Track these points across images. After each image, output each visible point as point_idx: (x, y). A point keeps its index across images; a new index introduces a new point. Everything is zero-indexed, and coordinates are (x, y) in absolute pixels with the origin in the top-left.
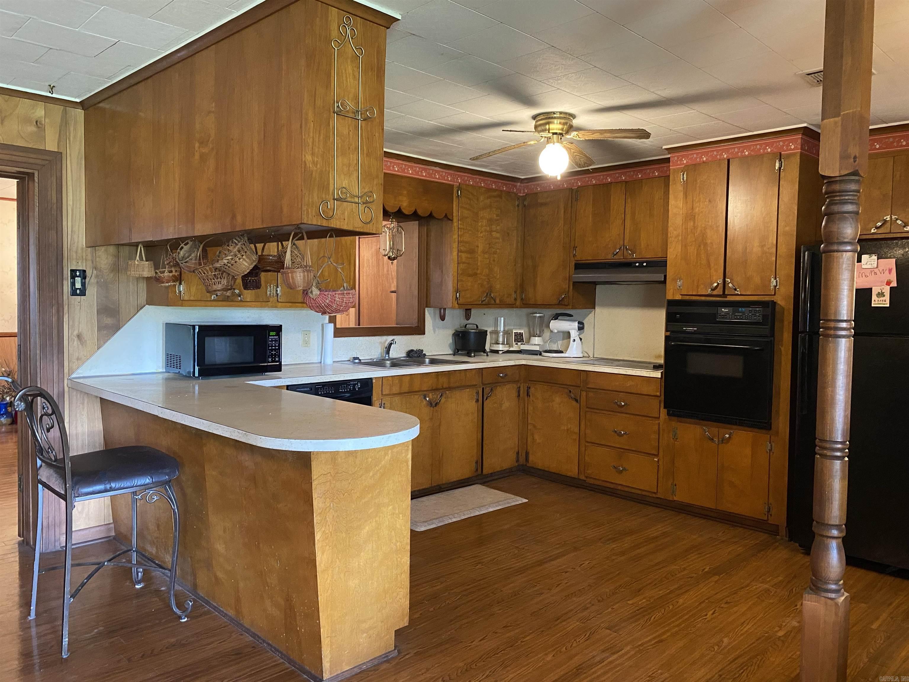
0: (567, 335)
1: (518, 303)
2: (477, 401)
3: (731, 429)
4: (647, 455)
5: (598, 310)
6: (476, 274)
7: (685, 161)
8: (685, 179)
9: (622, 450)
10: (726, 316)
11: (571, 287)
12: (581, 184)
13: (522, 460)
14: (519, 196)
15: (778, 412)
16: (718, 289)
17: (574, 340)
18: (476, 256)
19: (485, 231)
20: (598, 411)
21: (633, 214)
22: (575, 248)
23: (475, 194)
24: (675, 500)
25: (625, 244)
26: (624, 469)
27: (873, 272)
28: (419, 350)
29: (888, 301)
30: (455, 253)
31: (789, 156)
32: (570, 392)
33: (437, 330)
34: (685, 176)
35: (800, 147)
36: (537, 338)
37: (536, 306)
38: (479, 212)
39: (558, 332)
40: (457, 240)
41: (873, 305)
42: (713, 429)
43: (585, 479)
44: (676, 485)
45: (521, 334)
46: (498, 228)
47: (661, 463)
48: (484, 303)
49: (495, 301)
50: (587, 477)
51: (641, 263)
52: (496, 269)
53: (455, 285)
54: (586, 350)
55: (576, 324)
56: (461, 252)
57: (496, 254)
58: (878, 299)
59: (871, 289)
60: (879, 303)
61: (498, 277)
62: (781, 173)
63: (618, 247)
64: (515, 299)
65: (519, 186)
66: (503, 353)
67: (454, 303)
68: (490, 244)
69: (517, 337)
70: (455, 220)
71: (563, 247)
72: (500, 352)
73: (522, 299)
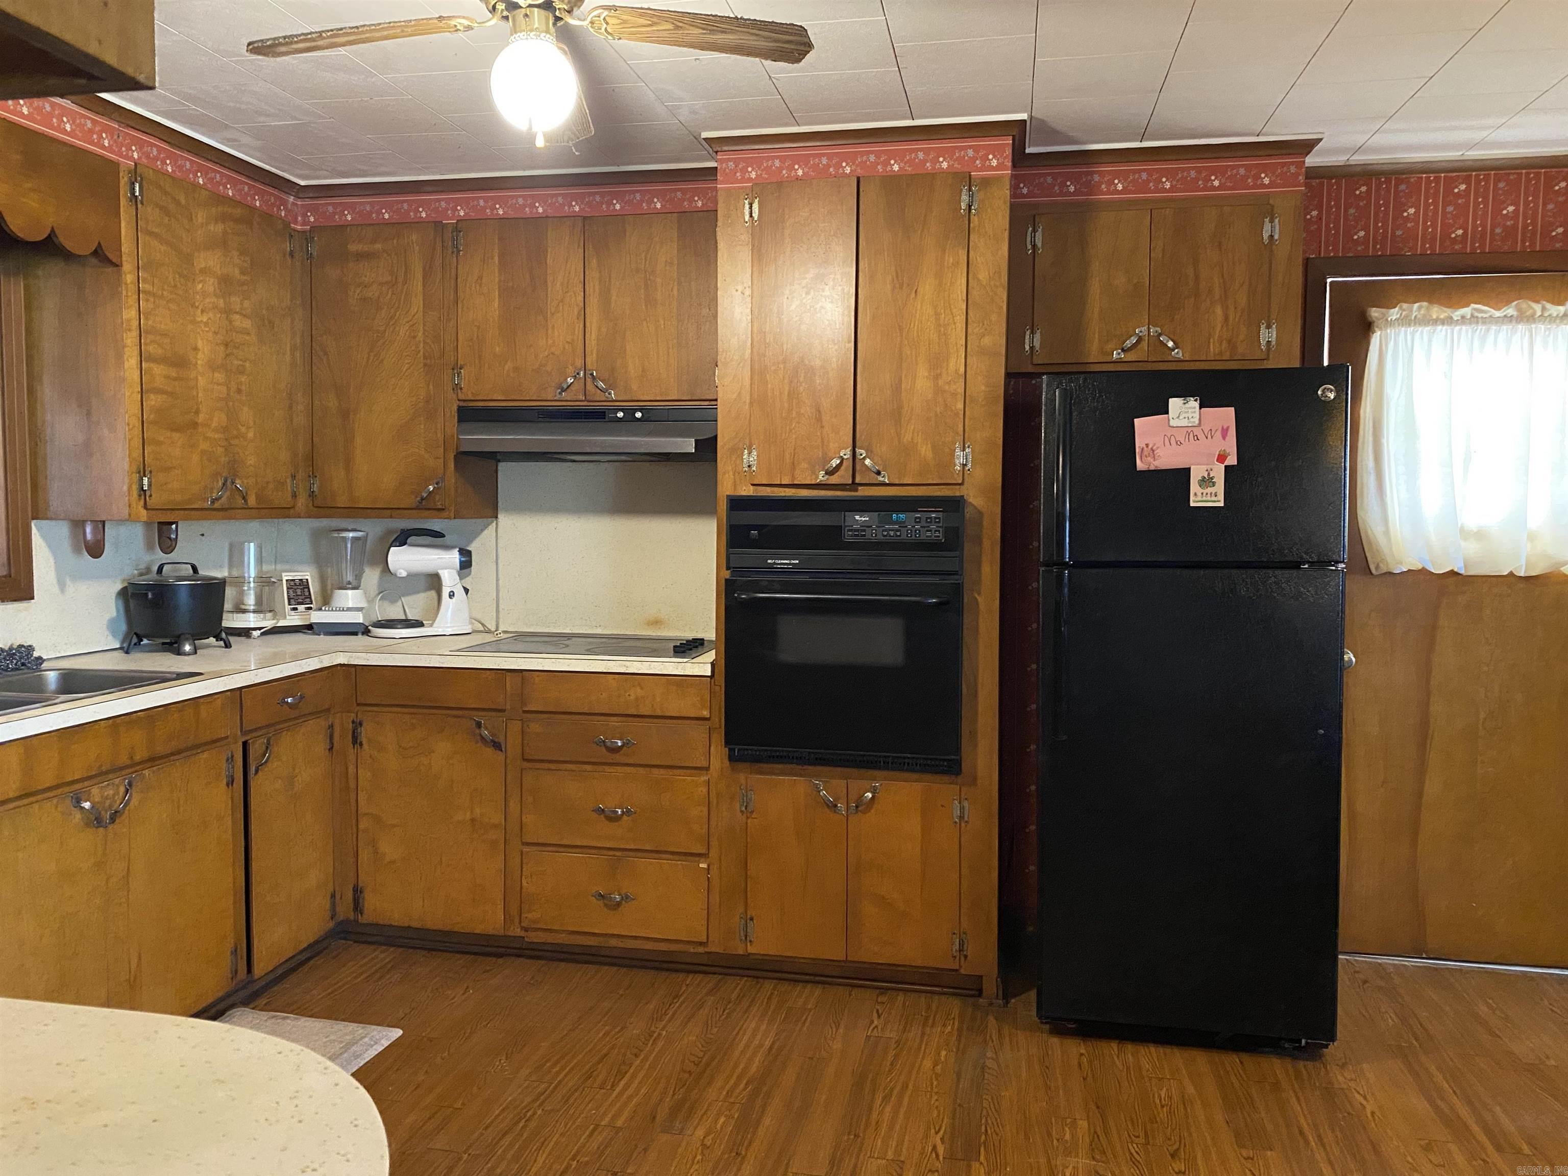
0: (433, 581)
1: (302, 502)
2: (231, 782)
3: (875, 779)
4: (684, 858)
5: (505, 520)
6: (195, 425)
7: (754, 173)
8: (756, 215)
9: (618, 854)
10: (864, 531)
11: (451, 465)
12: (466, 214)
13: (345, 910)
14: (295, 230)
15: (973, 734)
16: (841, 472)
17: (452, 595)
18: (192, 376)
19: (215, 307)
20: (552, 766)
21: (605, 295)
22: (457, 368)
23: (183, 202)
24: (749, 954)
25: (589, 366)
26: (626, 898)
27: (1191, 435)
28: (21, 646)
29: (1221, 497)
30: (131, 362)
31: (986, 182)
32: (479, 725)
33: (68, 582)
34: (756, 206)
35: (1010, 164)
36: (350, 592)
37: (354, 512)
38: (196, 254)
39: (410, 575)
40: (135, 323)
41: (1192, 504)
42: (835, 782)
43: (523, 934)
44: (752, 919)
45: (304, 584)
46: (246, 303)
47: (715, 871)
48: (217, 505)
49: (246, 501)
50: (526, 930)
51: (630, 412)
52: (246, 414)
53: (137, 453)
54: (479, 617)
55: (454, 557)
56: (151, 359)
57: (242, 373)
58: (1202, 491)
59: (1189, 469)
60: (1204, 498)
61: (251, 435)
62: (972, 217)
63: (570, 370)
64: (294, 495)
65: (293, 204)
66: (262, 634)
67: (134, 505)
68: (226, 345)
69: (295, 592)
70: (127, 266)
71: (425, 365)
72: (256, 633)
73: (312, 494)
